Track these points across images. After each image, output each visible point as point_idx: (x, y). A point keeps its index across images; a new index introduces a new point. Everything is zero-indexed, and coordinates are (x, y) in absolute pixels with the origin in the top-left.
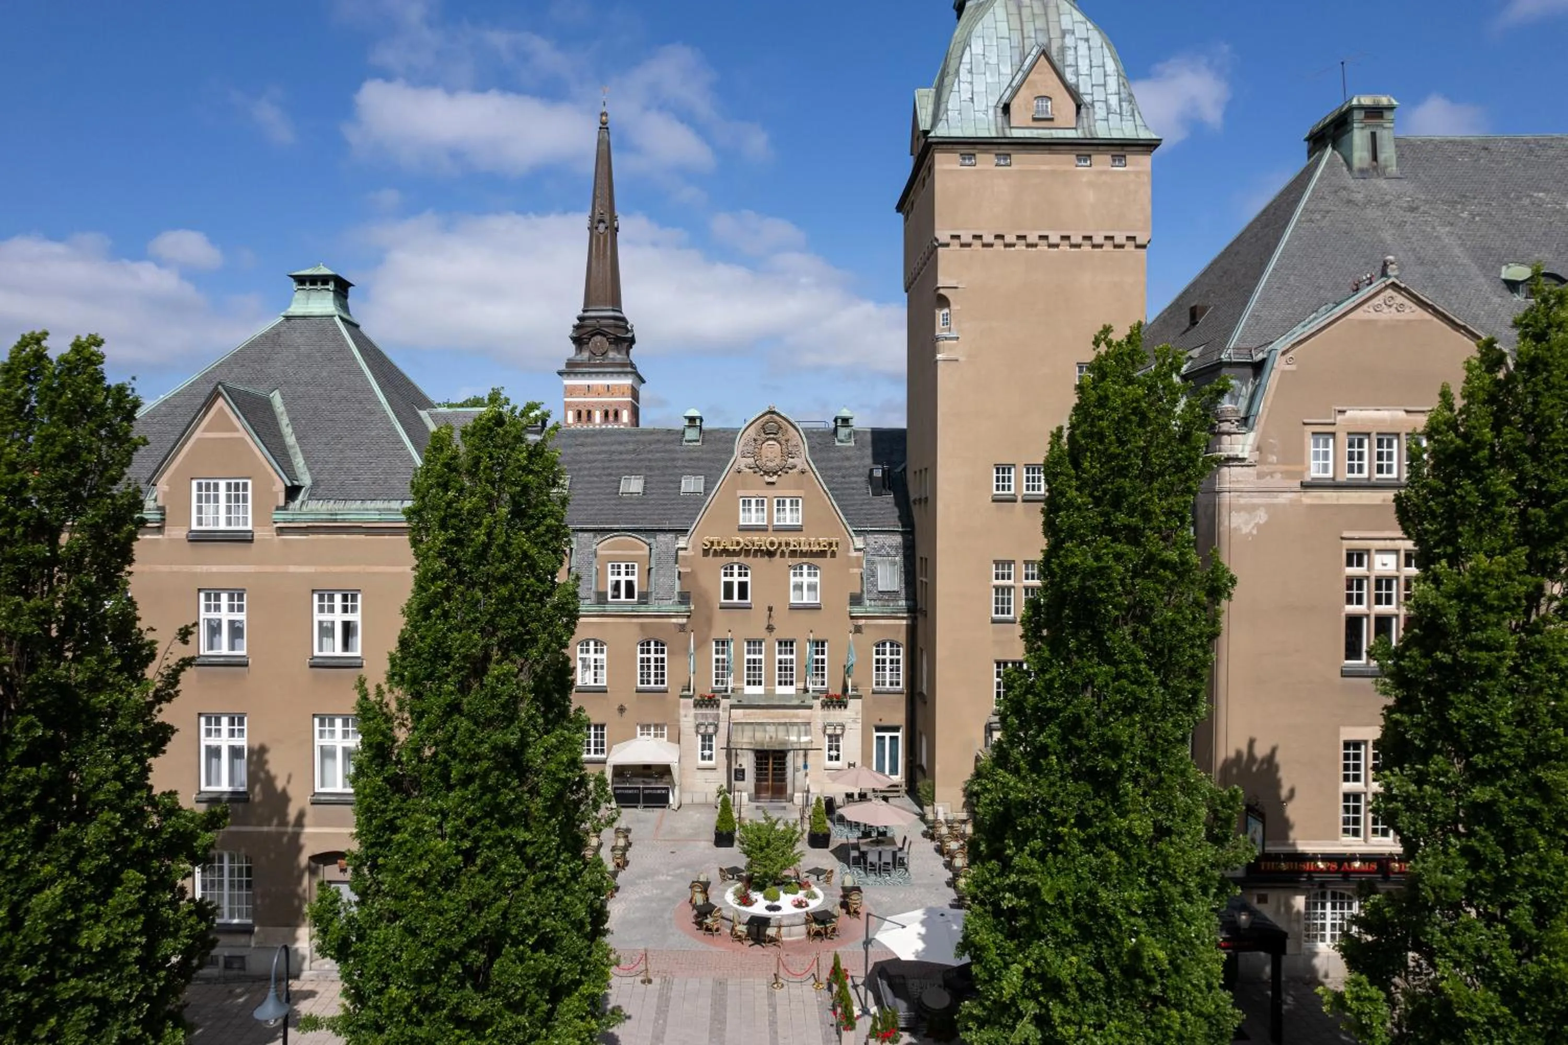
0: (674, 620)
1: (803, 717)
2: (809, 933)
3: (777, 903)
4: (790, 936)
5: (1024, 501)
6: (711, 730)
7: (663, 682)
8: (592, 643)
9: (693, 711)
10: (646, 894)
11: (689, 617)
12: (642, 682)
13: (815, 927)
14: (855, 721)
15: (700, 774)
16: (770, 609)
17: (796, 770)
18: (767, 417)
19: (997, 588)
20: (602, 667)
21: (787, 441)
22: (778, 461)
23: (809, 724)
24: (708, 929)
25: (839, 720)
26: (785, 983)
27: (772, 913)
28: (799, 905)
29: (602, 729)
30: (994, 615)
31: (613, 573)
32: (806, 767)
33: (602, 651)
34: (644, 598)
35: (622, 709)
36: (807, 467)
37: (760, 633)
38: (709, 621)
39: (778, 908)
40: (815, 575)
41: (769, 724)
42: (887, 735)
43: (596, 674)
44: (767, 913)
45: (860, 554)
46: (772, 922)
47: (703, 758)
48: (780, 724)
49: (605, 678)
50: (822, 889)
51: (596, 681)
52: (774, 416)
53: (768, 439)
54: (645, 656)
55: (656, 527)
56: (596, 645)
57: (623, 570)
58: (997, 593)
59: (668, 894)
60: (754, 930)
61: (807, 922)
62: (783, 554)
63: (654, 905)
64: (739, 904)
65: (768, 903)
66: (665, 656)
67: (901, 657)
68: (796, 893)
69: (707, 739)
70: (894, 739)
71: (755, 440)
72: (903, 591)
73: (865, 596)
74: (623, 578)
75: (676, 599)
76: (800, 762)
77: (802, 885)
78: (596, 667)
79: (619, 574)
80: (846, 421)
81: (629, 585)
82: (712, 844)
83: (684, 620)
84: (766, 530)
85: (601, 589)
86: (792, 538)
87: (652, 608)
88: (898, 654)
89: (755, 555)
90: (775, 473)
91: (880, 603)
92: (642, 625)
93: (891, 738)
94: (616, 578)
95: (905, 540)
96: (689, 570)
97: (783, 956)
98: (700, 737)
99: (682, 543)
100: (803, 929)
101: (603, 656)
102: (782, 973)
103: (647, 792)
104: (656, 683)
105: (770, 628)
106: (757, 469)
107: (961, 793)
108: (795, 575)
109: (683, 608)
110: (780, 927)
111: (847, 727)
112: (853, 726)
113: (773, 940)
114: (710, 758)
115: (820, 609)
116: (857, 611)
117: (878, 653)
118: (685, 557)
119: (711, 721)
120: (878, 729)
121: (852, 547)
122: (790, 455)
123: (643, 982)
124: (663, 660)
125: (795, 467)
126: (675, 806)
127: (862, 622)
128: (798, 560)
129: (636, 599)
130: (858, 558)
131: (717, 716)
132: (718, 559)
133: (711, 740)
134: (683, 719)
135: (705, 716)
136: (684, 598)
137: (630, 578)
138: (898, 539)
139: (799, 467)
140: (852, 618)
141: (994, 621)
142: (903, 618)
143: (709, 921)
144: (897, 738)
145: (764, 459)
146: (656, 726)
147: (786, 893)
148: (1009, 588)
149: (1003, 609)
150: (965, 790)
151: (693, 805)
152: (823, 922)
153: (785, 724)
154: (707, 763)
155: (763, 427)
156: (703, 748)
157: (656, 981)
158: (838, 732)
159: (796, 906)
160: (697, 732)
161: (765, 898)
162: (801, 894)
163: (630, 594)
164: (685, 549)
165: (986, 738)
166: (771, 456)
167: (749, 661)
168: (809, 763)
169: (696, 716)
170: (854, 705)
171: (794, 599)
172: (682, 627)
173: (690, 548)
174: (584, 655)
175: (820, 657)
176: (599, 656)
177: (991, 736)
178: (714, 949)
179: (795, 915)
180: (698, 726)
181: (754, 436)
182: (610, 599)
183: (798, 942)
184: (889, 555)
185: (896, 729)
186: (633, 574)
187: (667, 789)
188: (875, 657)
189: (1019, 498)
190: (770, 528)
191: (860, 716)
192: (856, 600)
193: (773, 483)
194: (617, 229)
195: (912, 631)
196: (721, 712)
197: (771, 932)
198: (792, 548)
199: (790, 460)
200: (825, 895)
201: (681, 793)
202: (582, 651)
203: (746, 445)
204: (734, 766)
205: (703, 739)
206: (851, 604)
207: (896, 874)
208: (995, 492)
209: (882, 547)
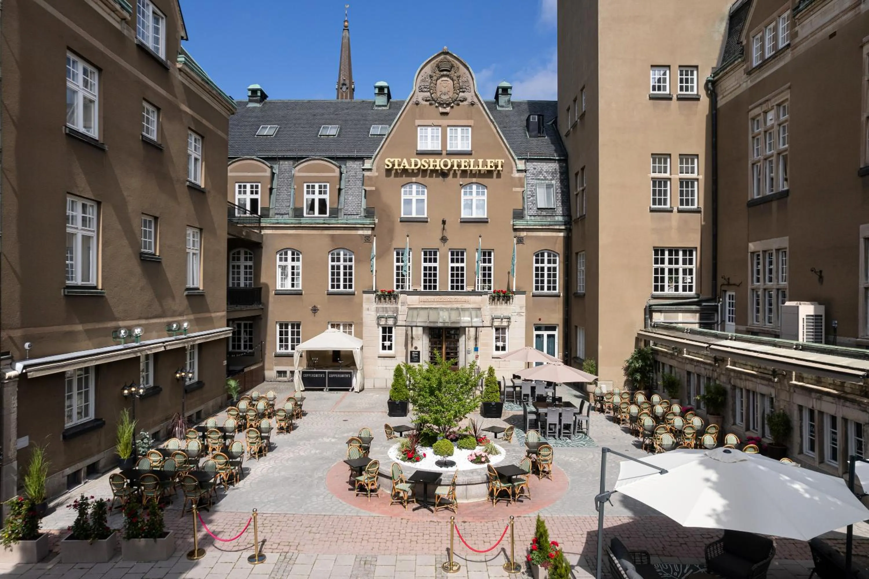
0: (360, 232)
1: (474, 303)
2: (491, 494)
3: (449, 458)
4: (466, 498)
5: (679, 99)
6: (391, 322)
7: (350, 287)
8: (290, 253)
9: (374, 306)
10: (302, 453)
11: (373, 229)
12: (333, 287)
13: (499, 485)
14: (519, 314)
15: (381, 361)
16: (444, 222)
17: (467, 352)
18: (442, 57)
19: (654, 180)
20: (298, 274)
21: (459, 77)
22: (451, 94)
23: (479, 309)
24: (362, 488)
25: (506, 314)
26: (462, 562)
27: (443, 470)
28: (477, 460)
29: (298, 327)
30: (653, 206)
31: (308, 193)
32: (476, 349)
33: (298, 260)
34: (335, 213)
35: (315, 310)
36: (476, 100)
37: (434, 243)
38: (391, 232)
39: (452, 464)
40: (483, 193)
41: (442, 309)
42: (545, 333)
43: (293, 279)
44: (437, 469)
45: (522, 175)
46: (444, 479)
47: (384, 348)
48: (452, 309)
49: (300, 282)
50: (503, 446)
51: (293, 285)
52: (448, 57)
53: (443, 76)
54: (335, 263)
55: (346, 155)
56: (293, 254)
57: (317, 189)
58: (654, 186)
59: (328, 454)
60: (420, 488)
61: (488, 480)
62: (455, 175)
63: (307, 463)
64: (403, 460)
65: (439, 458)
66: (353, 263)
67: (557, 265)
68: (474, 448)
69: (387, 331)
70: (551, 337)
71: (431, 77)
72: (560, 209)
73: (526, 212)
74: (317, 197)
75: (362, 214)
76: (471, 345)
77: (480, 441)
78: (293, 274)
79: (313, 193)
80: (505, 90)
81: (322, 202)
82: (386, 415)
83: (369, 232)
84: (441, 154)
85: (298, 206)
86: (463, 161)
87: (342, 220)
88: (555, 262)
89: (431, 176)
90: (448, 105)
91: (538, 218)
92: (333, 236)
93: (549, 336)
94: (311, 196)
95: (561, 167)
96: (373, 188)
97: (458, 521)
98: (381, 329)
99: (368, 164)
100: (484, 489)
101: (299, 264)
102: (458, 547)
103: (332, 376)
104: (345, 287)
105: (444, 239)
106: (431, 101)
107: (623, 372)
108: (465, 193)
109: (368, 221)
110: (454, 484)
111: (512, 320)
112: (518, 318)
113: (444, 503)
114: (390, 348)
115: (487, 222)
116: (520, 224)
117: (537, 262)
118: (370, 178)
119: (390, 314)
120: (538, 328)
121: (515, 169)
122: (462, 89)
123: (251, 559)
124: (351, 267)
125: (465, 100)
126: (357, 389)
127: (523, 234)
128: (468, 180)
129: (328, 215)
130: (520, 179)
131: (397, 310)
132: (398, 179)
133: (390, 331)
134: (365, 313)
135: (386, 310)
136: (369, 213)
137: (322, 196)
138: (555, 166)
139: (469, 100)
140: (515, 230)
141: (652, 211)
142: (560, 230)
143: (363, 478)
144: (553, 336)
145: (439, 94)
146: (345, 326)
147: (460, 447)
148: (666, 180)
149: (660, 200)
150: (627, 369)
151: (374, 389)
152: (510, 480)
153: (457, 309)
154: (387, 352)
155: (438, 66)
156: (384, 339)
157: (271, 557)
158: (505, 324)
159: (473, 461)
160: (378, 324)
161: (436, 453)
162: (479, 450)
163: (322, 210)
164: (370, 170)
165: (645, 319)
166: (444, 90)
167: (425, 268)
168: (479, 346)
169: (377, 310)
170: (519, 301)
171: (465, 214)
172: (368, 239)
173: (374, 168)
174: (283, 263)
175: (487, 265)
176: (295, 264)
177: (651, 318)
178: (364, 513)
179: (472, 472)
180: (379, 318)
181: (430, 73)
182: (305, 215)
183: (478, 505)
184: (545, 179)
185: (553, 328)
186: (325, 193)
187: (350, 373)
188: (535, 265)
189: (675, 97)
190: (444, 152)
191: (524, 310)
192: (519, 215)
193: (446, 114)
194: (353, 90)
195: (568, 241)
196: (399, 306)
197: (442, 491)
198: (463, 168)
199: (461, 94)
200: (508, 451)
201: (363, 378)
202: (281, 260)
203: (423, 81)
204: (410, 349)
205: (384, 331)
206: (514, 218)
207: (576, 438)
208: (652, 92)
209: (540, 172)
